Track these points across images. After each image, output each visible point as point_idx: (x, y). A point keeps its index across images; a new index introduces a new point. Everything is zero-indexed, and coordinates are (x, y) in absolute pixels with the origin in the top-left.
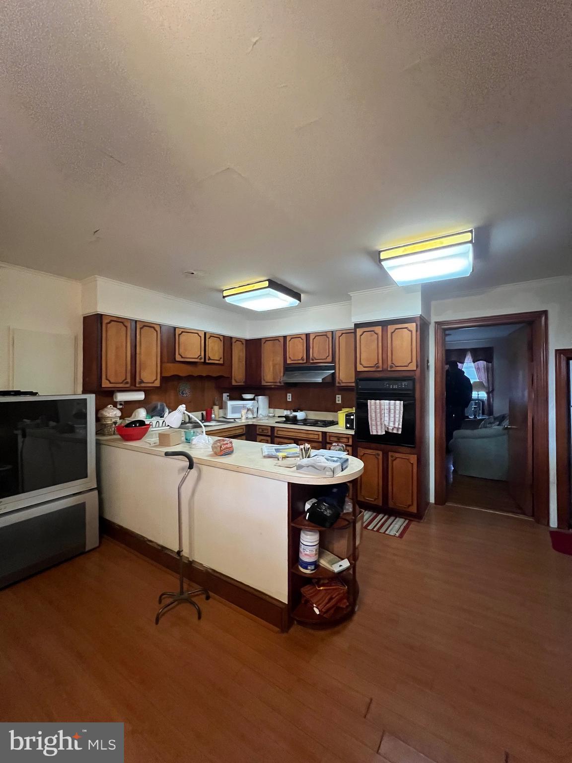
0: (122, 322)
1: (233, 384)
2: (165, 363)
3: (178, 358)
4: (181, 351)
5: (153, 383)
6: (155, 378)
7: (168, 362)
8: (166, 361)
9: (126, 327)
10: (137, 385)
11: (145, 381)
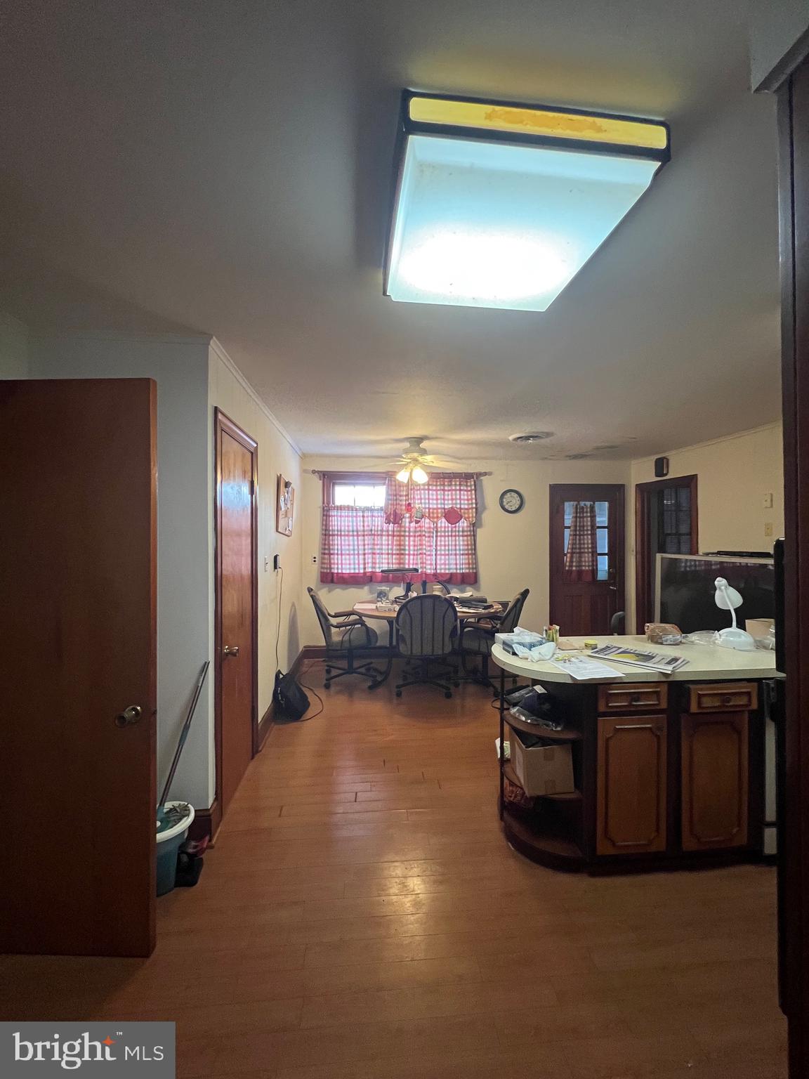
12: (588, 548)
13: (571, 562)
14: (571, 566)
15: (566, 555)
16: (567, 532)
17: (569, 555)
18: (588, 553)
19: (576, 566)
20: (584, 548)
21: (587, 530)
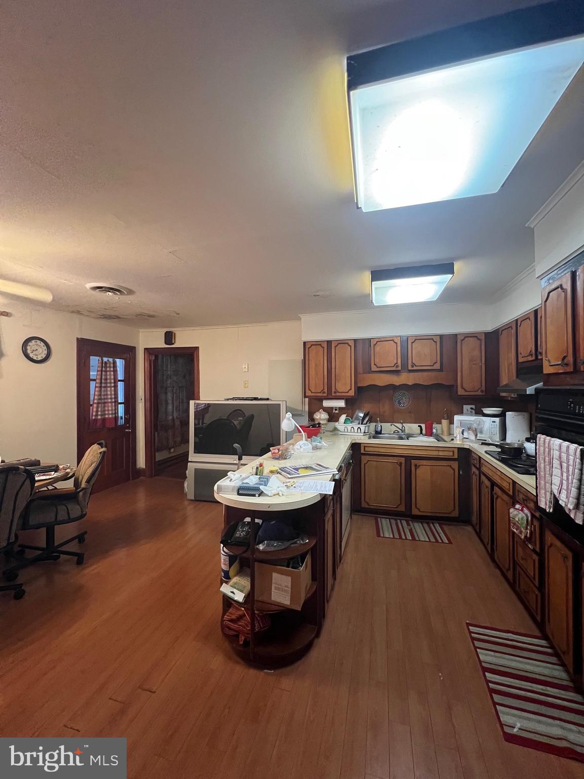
0: (320, 345)
1: (459, 393)
2: (360, 374)
3: (374, 368)
4: (377, 360)
5: (348, 392)
6: (350, 388)
7: (364, 373)
8: (361, 372)
9: (323, 347)
10: (333, 395)
11: (339, 391)
12: (111, 399)
13: (97, 411)
14: (97, 415)
15: (91, 405)
16: (93, 385)
17: (95, 405)
18: (111, 402)
19: (101, 415)
20: (107, 399)
21: (110, 383)
